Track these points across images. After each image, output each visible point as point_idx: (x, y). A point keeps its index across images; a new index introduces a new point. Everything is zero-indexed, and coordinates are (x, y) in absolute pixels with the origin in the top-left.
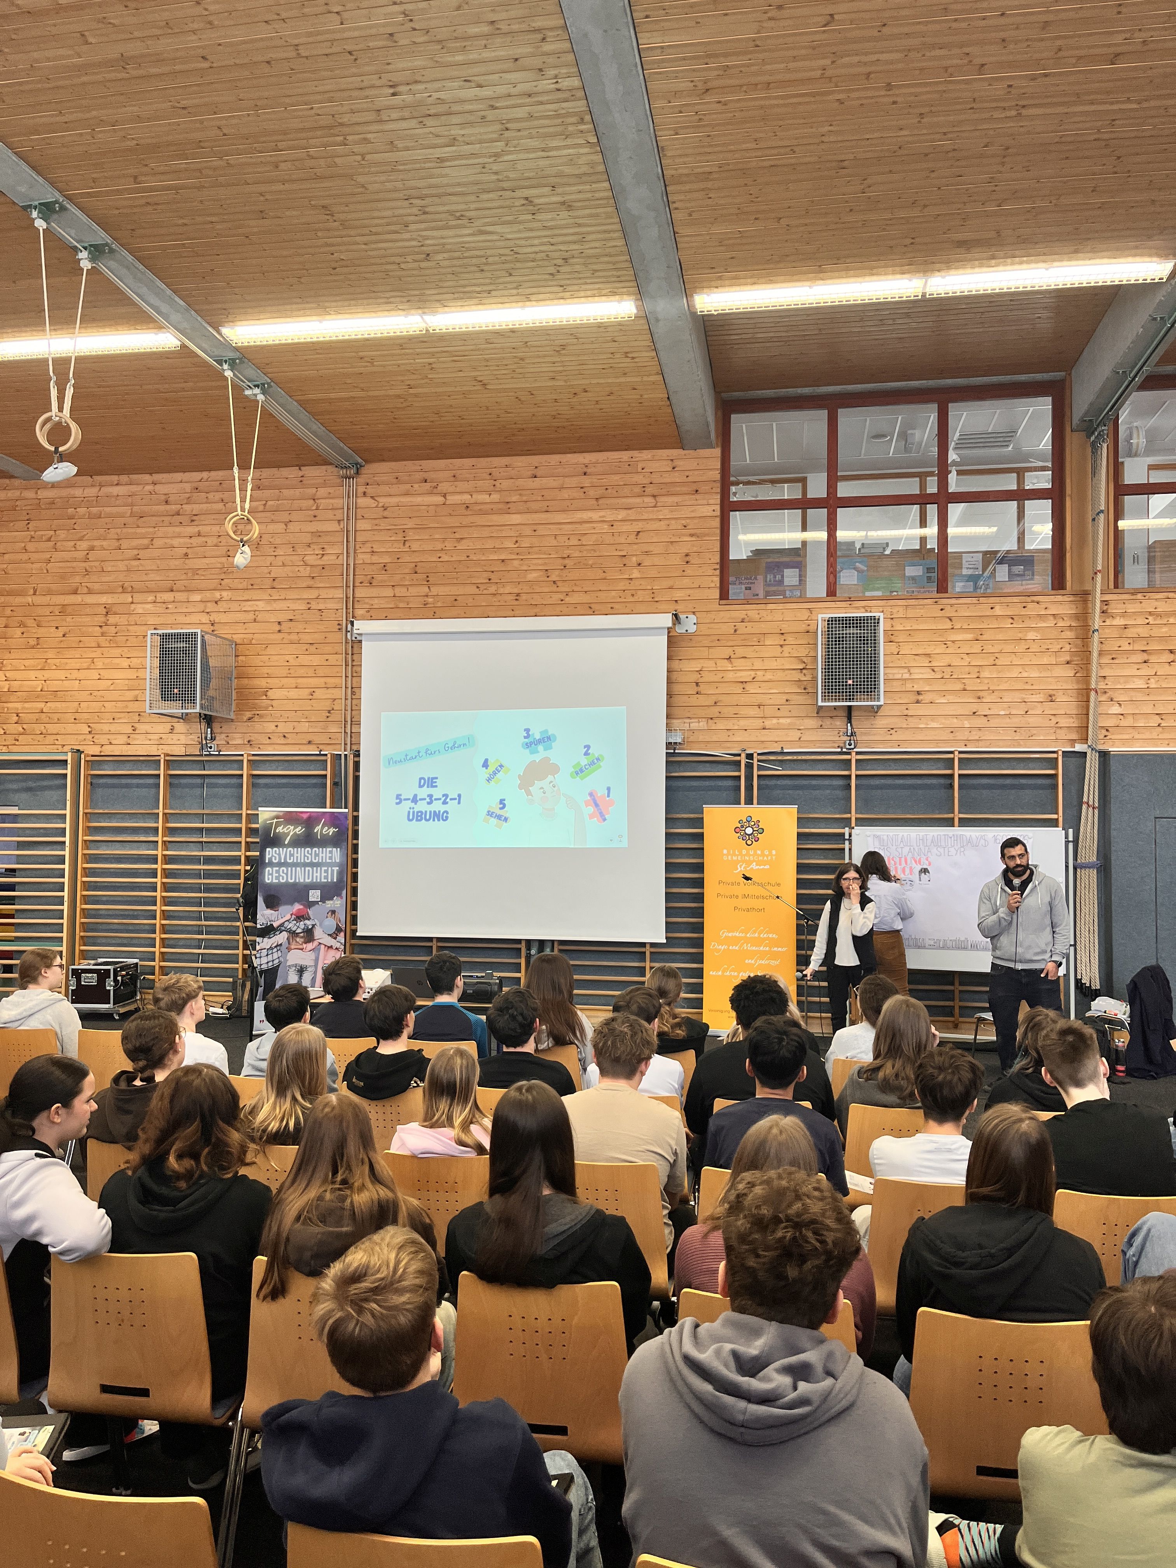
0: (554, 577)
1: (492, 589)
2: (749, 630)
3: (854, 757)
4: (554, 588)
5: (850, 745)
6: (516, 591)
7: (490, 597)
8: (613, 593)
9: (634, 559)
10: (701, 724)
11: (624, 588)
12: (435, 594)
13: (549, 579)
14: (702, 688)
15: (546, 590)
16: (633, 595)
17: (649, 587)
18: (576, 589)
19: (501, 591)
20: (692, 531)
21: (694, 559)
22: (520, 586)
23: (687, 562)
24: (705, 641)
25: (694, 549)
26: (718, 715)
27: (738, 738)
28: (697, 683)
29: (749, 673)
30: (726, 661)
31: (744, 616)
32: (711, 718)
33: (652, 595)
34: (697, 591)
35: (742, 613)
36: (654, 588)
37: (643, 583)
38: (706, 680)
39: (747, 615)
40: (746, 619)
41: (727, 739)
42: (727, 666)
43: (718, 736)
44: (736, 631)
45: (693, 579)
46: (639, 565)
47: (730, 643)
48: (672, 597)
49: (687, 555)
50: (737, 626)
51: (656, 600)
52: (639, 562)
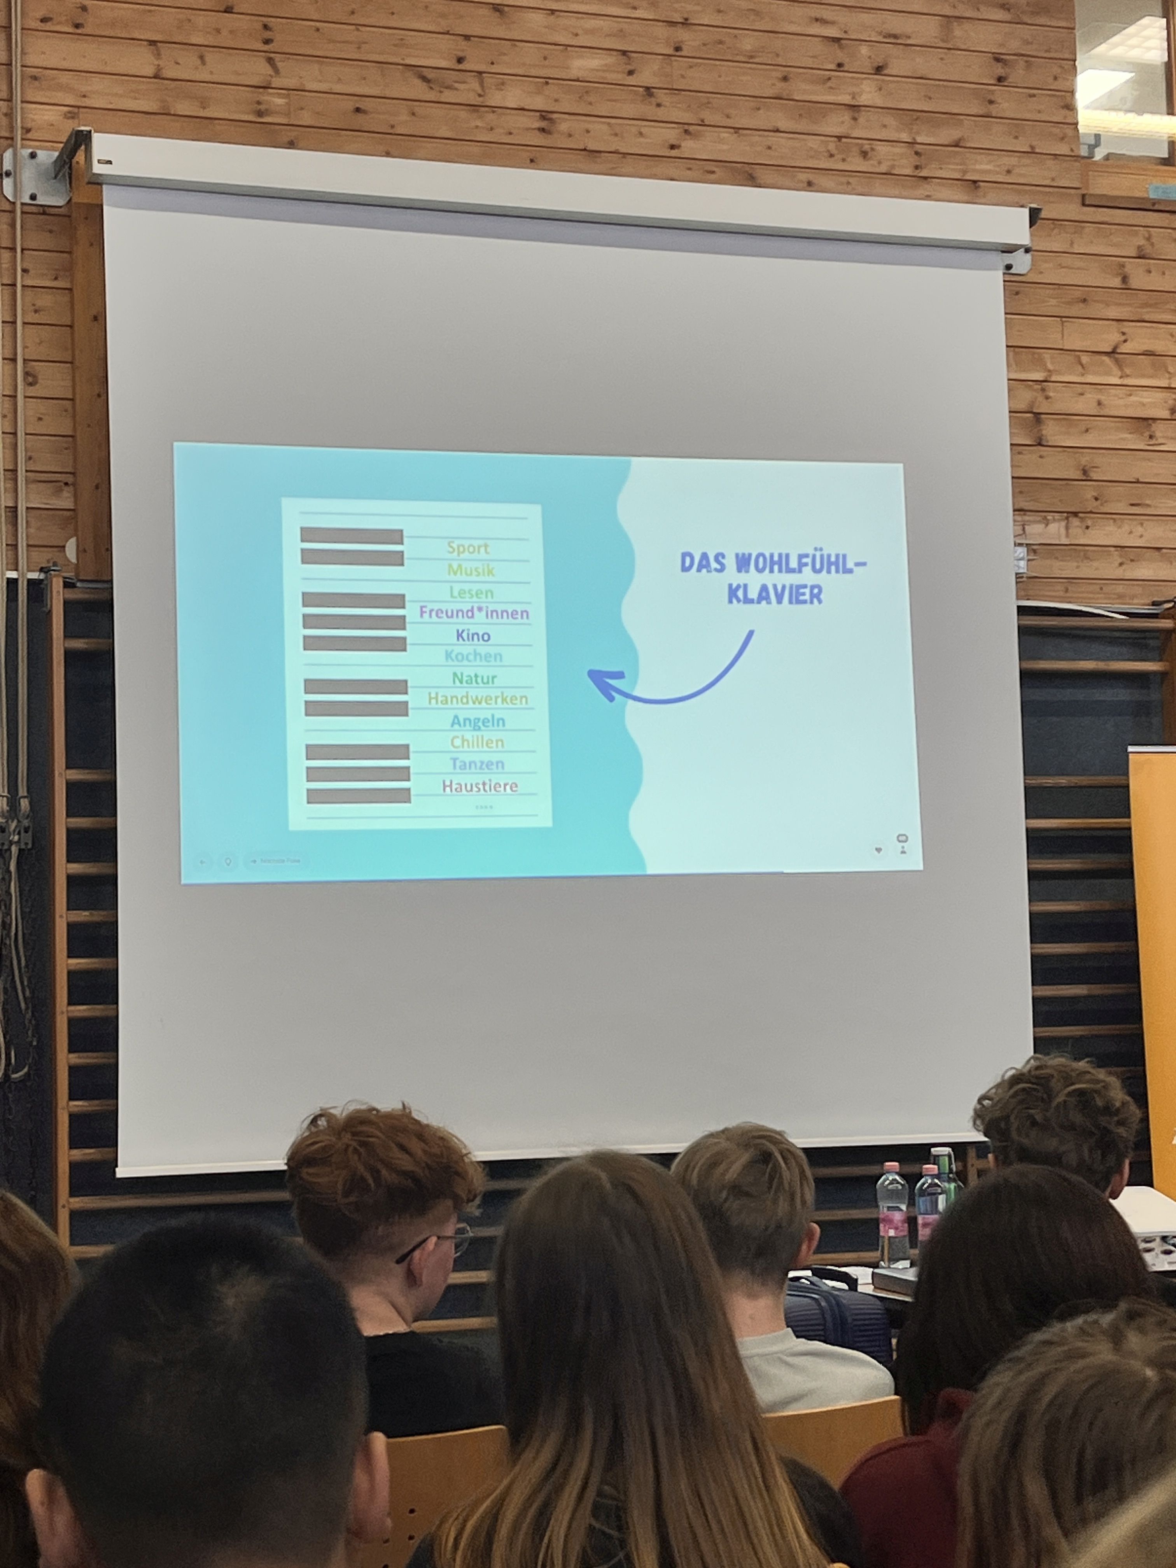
0: (647, 76)
1: (467, 91)
2: (1155, 281)
4: (649, 110)
6: (539, 103)
7: (463, 114)
8: (813, 143)
9: (864, 50)
10: (1054, 528)
11: (837, 131)
12: (292, 83)
13: (631, 80)
14: (1052, 431)
15: (628, 110)
16: (864, 154)
17: (905, 137)
18: (709, 117)
19: (495, 98)
21: (1018, 74)
22: (552, 90)
23: (1000, 79)
24: (1053, 302)
25: (1014, 45)
26: (1092, 505)
27: (1144, 571)
28: (1037, 415)
29: (1160, 395)
30: (1106, 359)
31: (1142, 242)
32: (1075, 514)
33: (915, 160)
34: (1026, 161)
35: (1136, 234)
36: (919, 139)
37: (890, 120)
38: (1058, 407)
39: (1148, 239)
40: (1148, 250)
41: (1119, 573)
42: (1108, 373)
43: (1095, 564)
44: (1125, 279)
45: (1017, 125)
46: (879, 70)
47: (1113, 312)
48: (965, 172)
49: (998, 60)
50: (1128, 269)
51: (924, 173)
52: (879, 61)
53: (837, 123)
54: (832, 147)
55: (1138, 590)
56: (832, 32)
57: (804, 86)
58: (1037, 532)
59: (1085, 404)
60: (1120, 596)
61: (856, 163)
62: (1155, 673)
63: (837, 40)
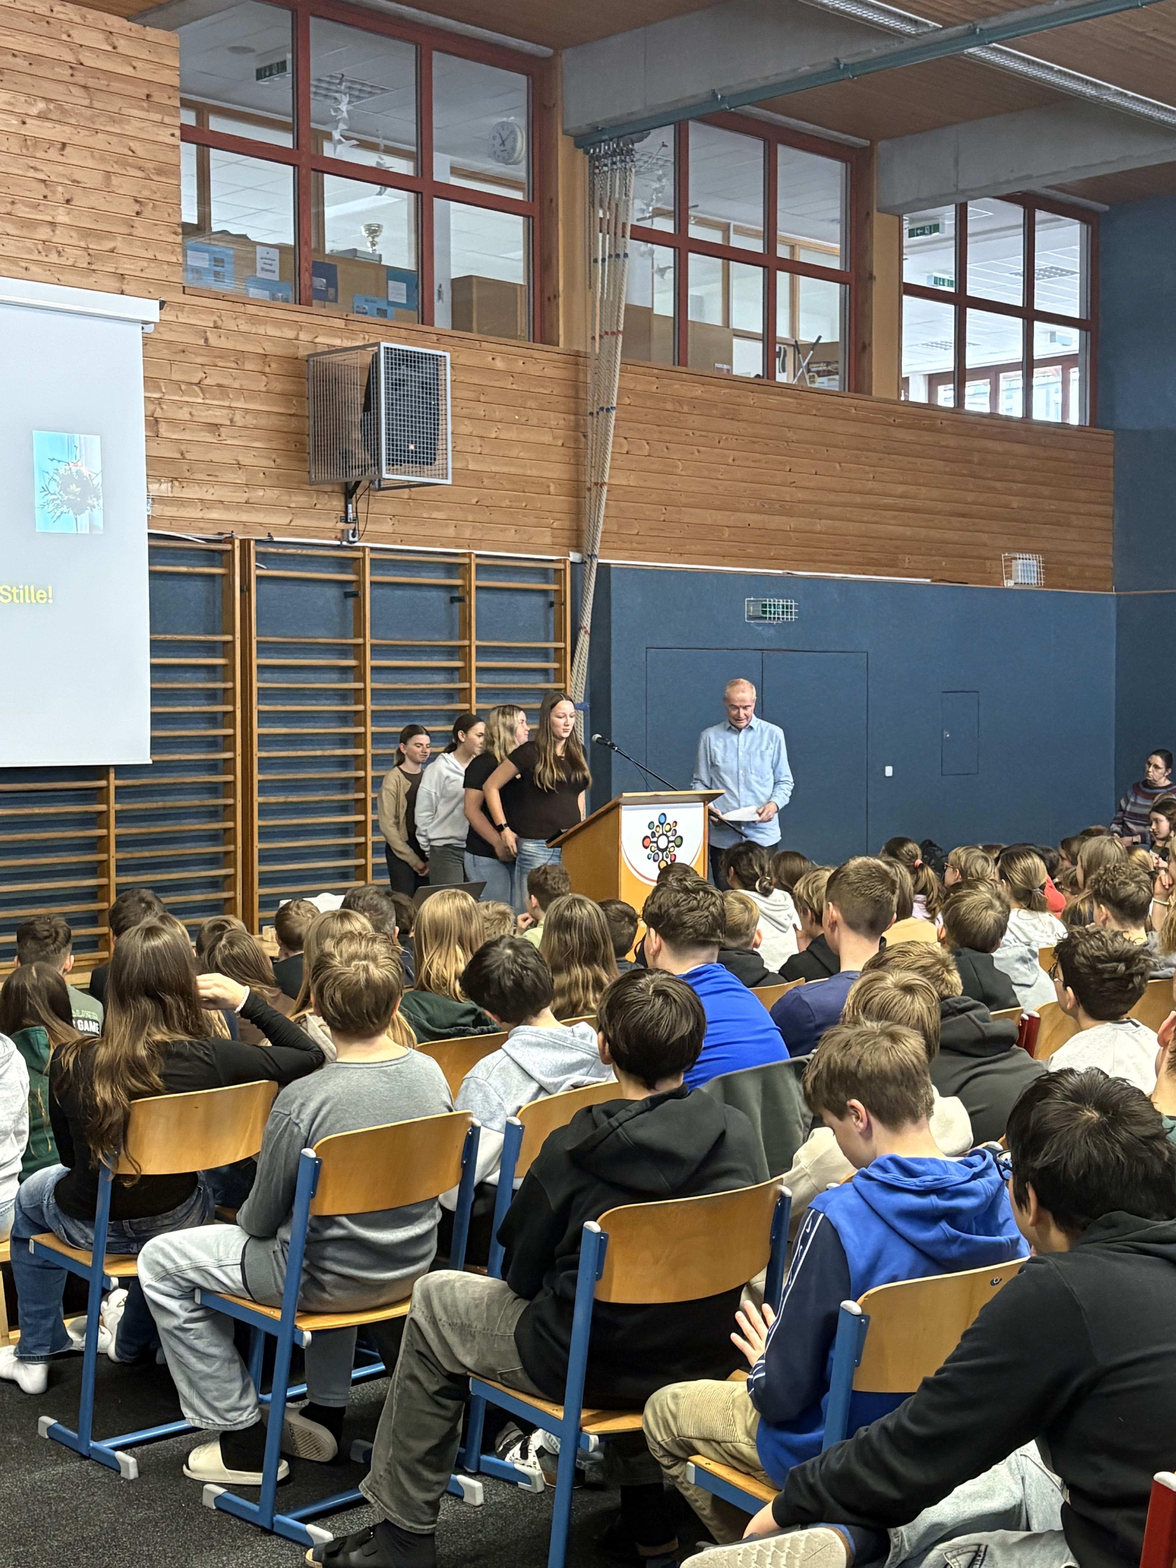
2: (223, 343)
3: (369, 555)
5: (354, 536)
8: (29, 244)
9: (60, 189)
10: (164, 486)
11: (43, 237)
14: (163, 429)
17: (83, 244)
20: (141, 163)
21: (148, 212)
23: (138, 213)
24: (165, 351)
25: (146, 193)
26: (187, 474)
27: (214, 515)
28: (156, 420)
29: (225, 411)
30: (195, 387)
31: (215, 318)
32: (176, 479)
33: (88, 259)
34: (153, 265)
35: (213, 313)
36: (91, 246)
37: (74, 235)
38: (169, 415)
39: (219, 317)
40: (219, 323)
41: (200, 515)
42: (197, 396)
43: (188, 509)
44: (206, 340)
45: (147, 243)
46: (68, 201)
47: (199, 360)
48: (117, 268)
49: (136, 201)
50: (208, 334)
51: (93, 267)
52: (67, 196)
53: (44, 233)
54: (40, 247)
55: (211, 525)
56: (41, 176)
57: (24, 208)
58: (154, 487)
59: (183, 414)
60: (201, 529)
61: (54, 258)
62: (219, 575)
63: (44, 181)
